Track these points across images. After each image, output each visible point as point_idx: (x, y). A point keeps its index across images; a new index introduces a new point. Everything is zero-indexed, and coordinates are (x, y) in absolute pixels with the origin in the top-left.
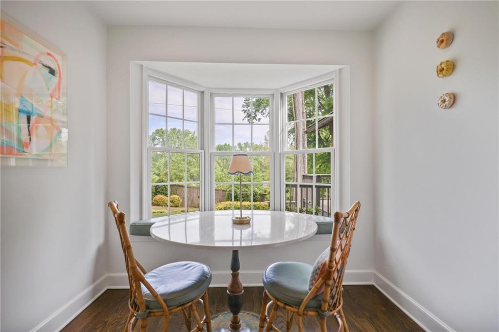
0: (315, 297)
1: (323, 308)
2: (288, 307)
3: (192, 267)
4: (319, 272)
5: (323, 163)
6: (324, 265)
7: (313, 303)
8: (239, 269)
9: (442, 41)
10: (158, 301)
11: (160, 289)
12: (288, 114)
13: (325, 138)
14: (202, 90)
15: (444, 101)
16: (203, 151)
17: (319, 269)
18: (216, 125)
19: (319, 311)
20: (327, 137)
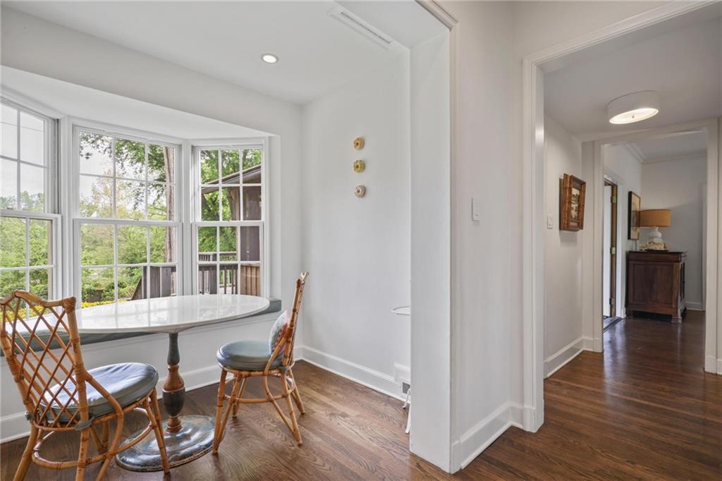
0: (277, 357)
1: (283, 364)
2: (252, 373)
3: (123, 368)
4: (280, 333)
5: (208, 236)
6: (286, 326)
7: (276, 363)
8: (178, 362)
9: (357, 144)
10: (110, 403)
11: (111, 388)
12: (149, 155)
13: (211, 199)
14: (56, 117)
15: (359, 191)
16: (59, 216)
17: (281, 331)
18: (81, 176)
19: (280, 368)
20: (214, 199)
